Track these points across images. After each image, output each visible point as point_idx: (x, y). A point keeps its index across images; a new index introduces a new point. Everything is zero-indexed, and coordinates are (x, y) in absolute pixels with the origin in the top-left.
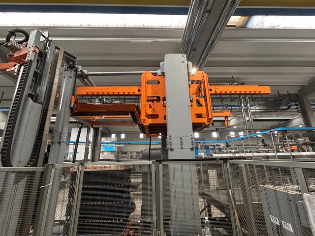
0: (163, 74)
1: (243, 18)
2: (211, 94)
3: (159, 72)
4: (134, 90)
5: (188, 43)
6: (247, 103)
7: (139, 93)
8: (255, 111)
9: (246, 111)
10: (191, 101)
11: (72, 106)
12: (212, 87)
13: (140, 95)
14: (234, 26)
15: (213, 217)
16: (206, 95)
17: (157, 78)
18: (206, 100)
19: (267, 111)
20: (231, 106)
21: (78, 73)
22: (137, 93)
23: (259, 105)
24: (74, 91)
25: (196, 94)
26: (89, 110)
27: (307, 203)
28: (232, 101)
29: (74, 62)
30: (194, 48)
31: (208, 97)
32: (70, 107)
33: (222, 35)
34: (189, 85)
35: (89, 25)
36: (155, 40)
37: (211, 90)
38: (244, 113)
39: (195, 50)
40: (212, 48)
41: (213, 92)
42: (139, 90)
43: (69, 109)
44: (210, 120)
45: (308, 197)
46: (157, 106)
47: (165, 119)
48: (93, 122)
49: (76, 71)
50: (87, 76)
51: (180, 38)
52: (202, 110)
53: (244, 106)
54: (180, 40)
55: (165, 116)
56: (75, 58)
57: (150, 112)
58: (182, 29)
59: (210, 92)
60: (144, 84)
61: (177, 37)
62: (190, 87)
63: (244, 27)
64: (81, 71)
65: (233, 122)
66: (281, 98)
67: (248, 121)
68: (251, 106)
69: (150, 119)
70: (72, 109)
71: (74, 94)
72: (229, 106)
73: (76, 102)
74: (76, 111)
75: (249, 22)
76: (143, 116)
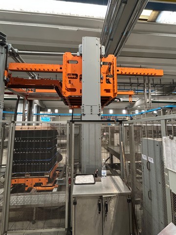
0: (81, 55)
1: (154, 12)
2: (118, 75)
3: (78, 54)
4: (56, 67)
5: (107, 34)
6: (149, 89)
7: (61, 70)
8: (154, 94)
9: (148, 94)
10: (101, 78)
11: (5, 79)
12: (119, 69)
13: (62, 72)
14: (146, 20)
15: (114, 163)
16: (113, 74)
17: (76, 58)
18: (114, 79)
19: (163, 95)
20: (138, 90)
21: (9, 50)
22: (59, 70)
23: (158, 90)
24: (6, 66)
25: (107, 73)
26: (21, 83)
27: (164, 143)
28: (138, 86)
29: (4, 39)
30: (112, 38)
31: (115, 77)
32: (4, 80)
33: (134, 28)
34: (101, 65)
35: (21, 10)
36: (80, 28)
37: (118, 71)
38: (146, 96)
39: (112, 40)
40: (126, 39)
41: (119, 73)
42: (61, 68)
43: (3, 82)
44: (115, 94)
45: (165, 139)
46: (75, 82)
47: (81, 92)
48: (27, 95)
49: (7, 48)
50: (18, 54)
51: (101, 28)
52: (110, 87)
53: (147, 91)
54: (100, 31)
55: (81, 90)
56: (5, 36)
57: (69, 86)
58: (102, 20)
59: (117, 73)
60: (64, 62)
61: (98, 28)
62: (101, 67)
63: (154, 21)
64: (11, 49)
65: (138, 102)
66: (175, 85)
67: (148, 102)
68: (151, 91)
69: (69, 92)
70: (6, 82)
71: (6, 69)
72: (136, 90)
73: (9, 76)
74: (10, 84)
75: (159, 17)
76: (64, 89)
